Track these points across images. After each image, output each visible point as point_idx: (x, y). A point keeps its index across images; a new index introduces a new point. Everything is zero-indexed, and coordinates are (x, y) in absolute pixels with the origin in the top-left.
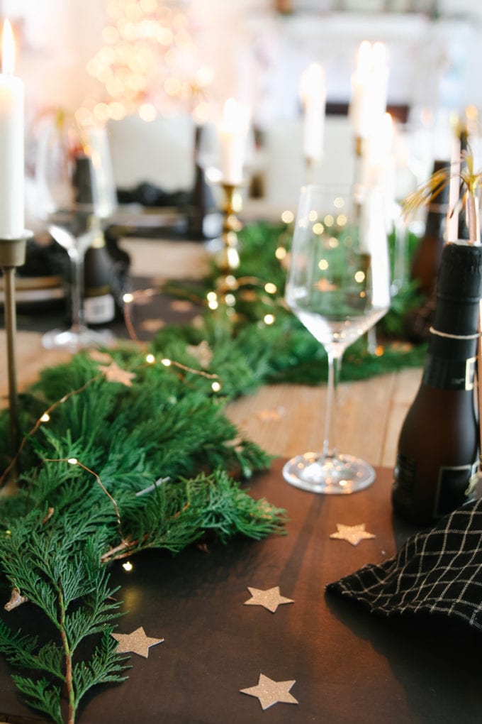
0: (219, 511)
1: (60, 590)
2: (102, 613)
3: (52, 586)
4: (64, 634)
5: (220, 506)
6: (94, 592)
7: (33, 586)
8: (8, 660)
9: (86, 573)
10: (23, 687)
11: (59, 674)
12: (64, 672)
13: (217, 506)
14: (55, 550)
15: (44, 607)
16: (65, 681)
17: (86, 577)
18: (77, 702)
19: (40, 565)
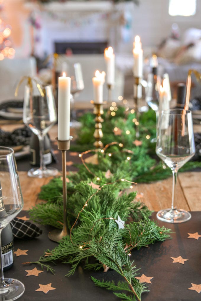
0: (153, 231)
1: (117, 264)
2: (133, 270)
3: (114, 263)
4: (125, 277)
5: (153, 230)
6: (127, 263)
7: (109, 263)
8: (107, 289)
9: (122, 257)
10: (119, 296)
11: (130, 290)
12: (131, 289)
13: (152, 230)
14: (109, 251)
15: (115, 269)
16: (133, 292)
17: (122, 259)
18: (140, 298)
19: (108, 256)
